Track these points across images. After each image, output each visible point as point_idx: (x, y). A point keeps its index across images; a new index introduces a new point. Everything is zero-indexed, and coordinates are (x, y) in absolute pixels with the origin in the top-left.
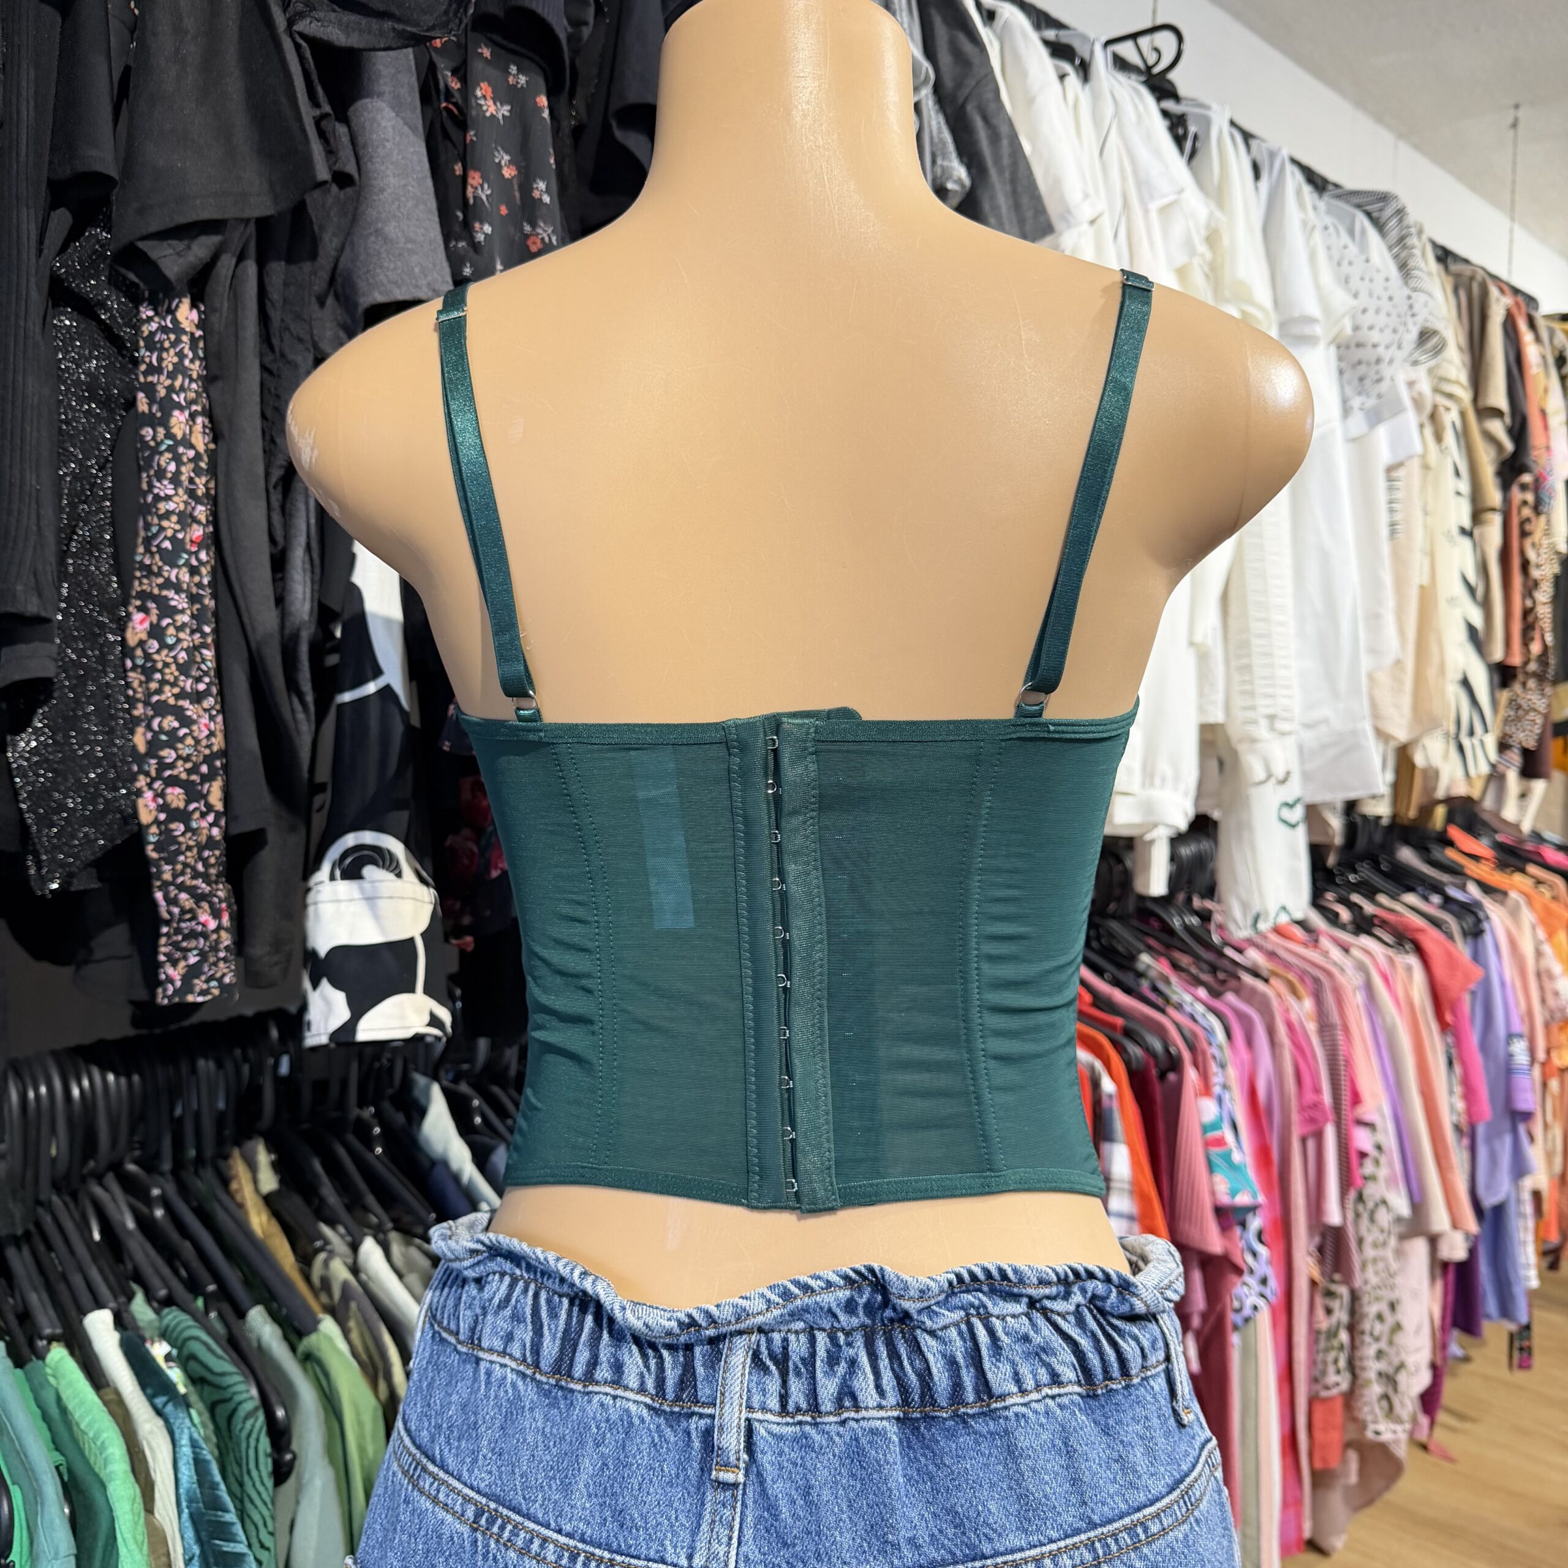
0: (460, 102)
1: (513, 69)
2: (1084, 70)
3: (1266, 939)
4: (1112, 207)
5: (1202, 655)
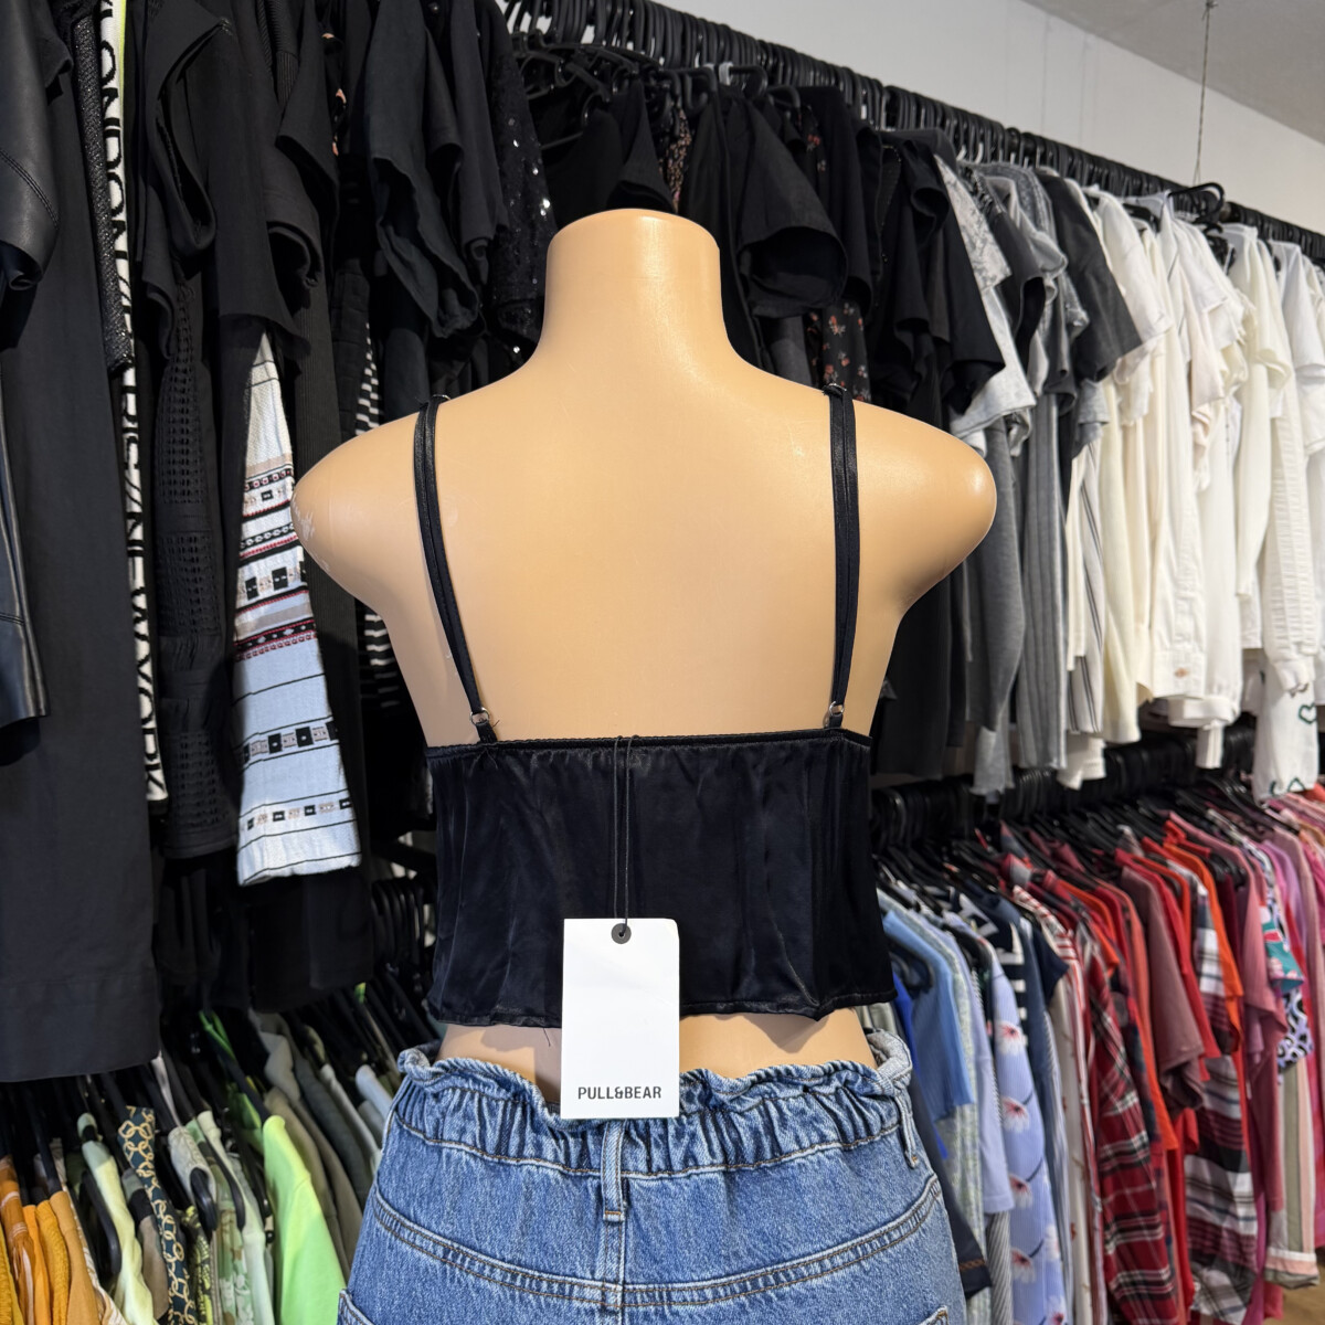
0: (819, 326)
1: (847, 306)
2: (1157, 224)
3: (1297, 801)
4: (1176, 313)
5: (1244, 602)
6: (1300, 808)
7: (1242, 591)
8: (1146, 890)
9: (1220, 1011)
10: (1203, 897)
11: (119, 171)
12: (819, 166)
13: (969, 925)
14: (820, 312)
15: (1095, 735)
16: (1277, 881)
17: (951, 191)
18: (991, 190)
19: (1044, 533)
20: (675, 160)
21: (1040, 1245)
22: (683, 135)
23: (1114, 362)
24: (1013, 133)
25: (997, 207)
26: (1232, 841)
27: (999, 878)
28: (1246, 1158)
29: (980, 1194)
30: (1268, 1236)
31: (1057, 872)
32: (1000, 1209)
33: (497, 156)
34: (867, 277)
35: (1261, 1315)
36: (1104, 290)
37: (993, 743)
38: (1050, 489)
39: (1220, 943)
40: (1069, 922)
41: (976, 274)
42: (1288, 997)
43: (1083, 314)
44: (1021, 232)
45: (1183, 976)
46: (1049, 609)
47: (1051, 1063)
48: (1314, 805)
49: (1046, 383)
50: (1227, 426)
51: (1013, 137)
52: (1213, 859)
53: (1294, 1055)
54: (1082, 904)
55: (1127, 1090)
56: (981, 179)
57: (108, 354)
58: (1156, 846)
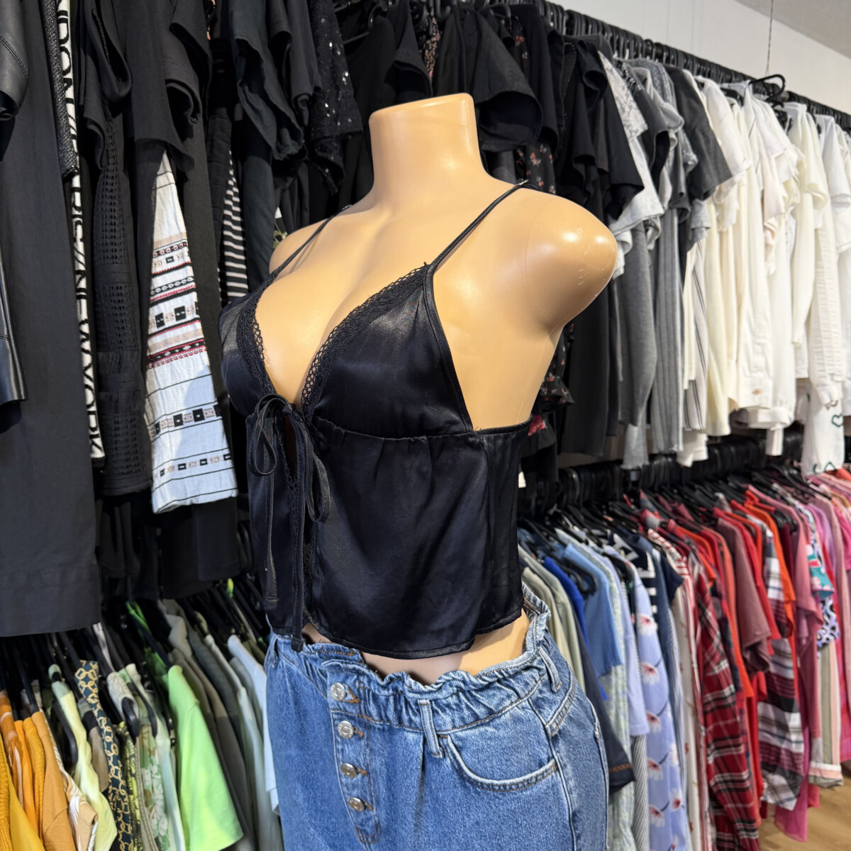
0: (524, 159)
1: (542, 146)
2: (741, 101)
3: (830, 479)
4: (754, 160)
5: (797, 348)
6: (832, 483)
7: (796, 340)
8: (734, 533)
9: (781, 610)
10: (770, 538)
11: (68, 45)
12: (523, 56)
13: (620, 553)
14: (524, 150)
15: (701, 431)
16: (817, 529)
17: (609, 75)
18: (634, 75)
19: (669, 300)
20: (429, 51)
21: (666, 756)
22: (434, 34)
23: (714, 187)
24: (649, 43)
25: (639, 86)
26: (788, 503)
27: (639, 524)
28: (797, 704)
29: (627, 723)
30: (810, 754)
31: (677, 521)
32: (640, 733)
33: (314, 43)
34: (555, 128)
35: (806, 805)
36: (707, 141)
37: (636, 434)
38: (673, 271)
39: (781, 567)
40: (684, 552)
41: (625, 128)
42: (824, 602)
43: (693, 158)
44: (653, 102)
45: (758, 588)
46: (672, 348)
47: (672, 641)
48: (841, 482)
49: (670, 202)
50: (787, 234)
51: (648, 45)
52: (776, 514)
53: (828, 639)
54: (692, 541)
55: (722, 658)
56: (628, 68)
57: (62, 166)
58: (740, 506)
